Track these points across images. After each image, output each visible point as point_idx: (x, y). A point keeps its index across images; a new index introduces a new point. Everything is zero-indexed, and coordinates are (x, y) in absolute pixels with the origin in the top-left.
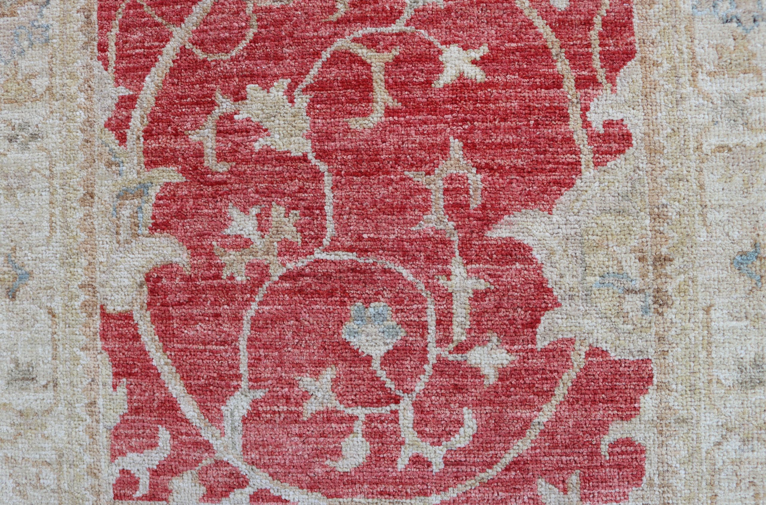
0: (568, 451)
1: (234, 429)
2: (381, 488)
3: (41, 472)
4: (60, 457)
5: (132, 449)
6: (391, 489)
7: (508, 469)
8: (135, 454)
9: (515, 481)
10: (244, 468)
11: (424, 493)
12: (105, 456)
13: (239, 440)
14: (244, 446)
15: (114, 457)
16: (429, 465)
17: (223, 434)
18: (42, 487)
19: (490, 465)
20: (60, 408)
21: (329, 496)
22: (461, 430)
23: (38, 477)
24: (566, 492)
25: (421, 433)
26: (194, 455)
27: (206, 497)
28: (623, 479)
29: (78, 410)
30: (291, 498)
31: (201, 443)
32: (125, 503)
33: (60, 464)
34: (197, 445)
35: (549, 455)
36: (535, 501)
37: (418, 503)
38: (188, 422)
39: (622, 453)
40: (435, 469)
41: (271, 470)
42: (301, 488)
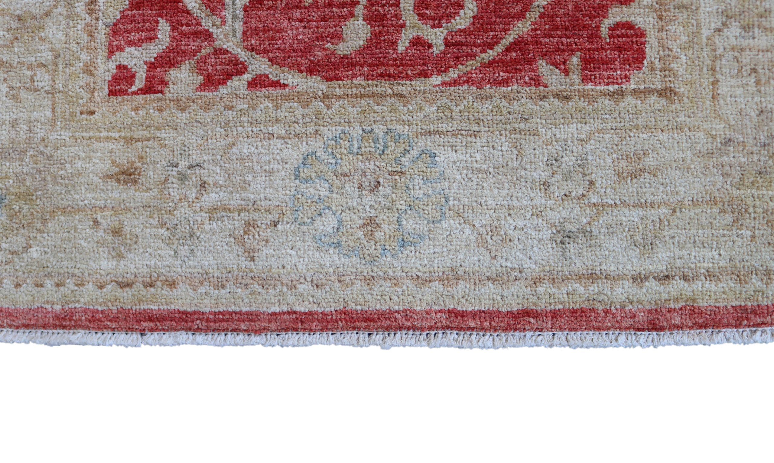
0: (568, 33)
1: (234, 17)
2: (381, 70)
3: (35, 75)
4: (56, 57)
5: (131, 43)
6: (391, 71)
7: (508, 50)
8: (132, 49)
9: (515, 62)
10: (243, 55)
11: (425, 75)
12: (102, 53)
13: (239, 26)
14: (244, 33)
15: (111, 53)
16: (430, 46)
17: (224, 22)
18: (36, 90)
19: (491, 46)
20: (59, 9)
21: (328, 79)
22: (462, 12)
23: (32, 80)
24: (566, 72)
25: (421, 16)
26: (193, 45)
27: (203, 86)
28: (626, 61)
29: (78, 10)
30: (290, 82)
31: (200, 32)
32: (120, 98)
33: (56, 65)
34: (197, 34)
35: (550, 36)
36: (537, 82)
37: (418, 84)
38: (188, 12)
39: (622, 36)
40: (436, 50)
41: (271, 55)
42: (301, 71)
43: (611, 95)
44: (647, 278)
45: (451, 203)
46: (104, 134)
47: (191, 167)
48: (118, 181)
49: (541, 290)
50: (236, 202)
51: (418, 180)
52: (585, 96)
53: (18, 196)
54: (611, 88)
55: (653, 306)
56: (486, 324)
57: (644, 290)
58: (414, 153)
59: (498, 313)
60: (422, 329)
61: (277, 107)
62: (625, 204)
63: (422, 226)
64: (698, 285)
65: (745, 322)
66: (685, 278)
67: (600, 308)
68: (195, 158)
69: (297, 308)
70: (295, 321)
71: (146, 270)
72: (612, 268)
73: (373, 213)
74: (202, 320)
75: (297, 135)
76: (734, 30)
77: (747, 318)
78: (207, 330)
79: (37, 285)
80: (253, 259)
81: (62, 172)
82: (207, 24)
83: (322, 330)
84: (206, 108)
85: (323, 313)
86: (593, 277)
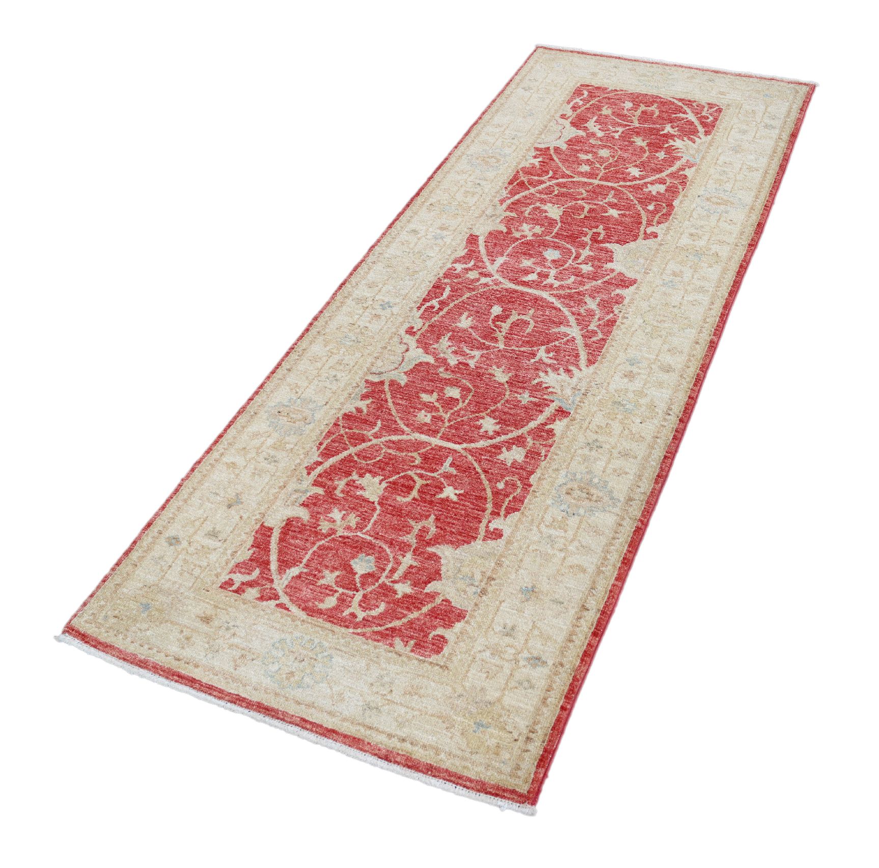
0: (415, 631)
1: (287, 579)
2: (332, 619)
3: (195, 569)
4: (208, 566)
5: (240, 572)
6: (335, 621)
7: (387, 629)
8: (240, 575)
9: (387, 635)
10: (281, 593)
11: (347, 627)
12: (227, 571)
13: (286, 583)
14: (287, 586)
16: (356, 617)
17: (281, 579)
18: (192, 574)
19: (381, 626)
20: (220, 550)
21: (308, 615)
22: (377, 609)
23: (192, 570)
24: (406, 646)
25: (360, 605)
26: (264, 582)
27: (258, 599)
28: (432, 650)
29: (228, 552)
30: (293, 610)
31: (270, 579)
32: (222, 590)
33: (206, 568)
34: (268, 579)
35: (407, 630)
36: (391, 645)
37: (343, 630)
38: (270, 570)
39: (438, 640)
40: (358, 620)
41: (292, 598)
42: (299, 608)
43: (420, 661)
44: (394, 737)
45: (328, 678)
46: (207, 601)
47: (234, 626)
48: (201, 620)
49: (345, 724)
50: (244, 645)
51: (320, 665)
52: (408, 657)
53: (157, 610)
54: (421, 658)
55: (391, 749)
56: (314, 729)
57: (391, 741)
58: (326, 654)
59: (321, 726)
60: (287, 722)
61: (282, 617)
62: (401, 704)
63: (311, 682)
64: (416, 749)
65: (430, 772)
66: (412, 744)
68: (238, 623)
69: (241, 694)
70: (237, 699)
71: (190, 657)
73: (294, 670)
74: (199, 684)
75: (283, 631)
76: (488, 653)
77: (432, 771)
78: (199, 689)
79: (141, 645)
80: (236, 669)
81: (181, 608)
82: (275, 576)
83: (246, 707)
84: (254, 607)
85: (250, 700)
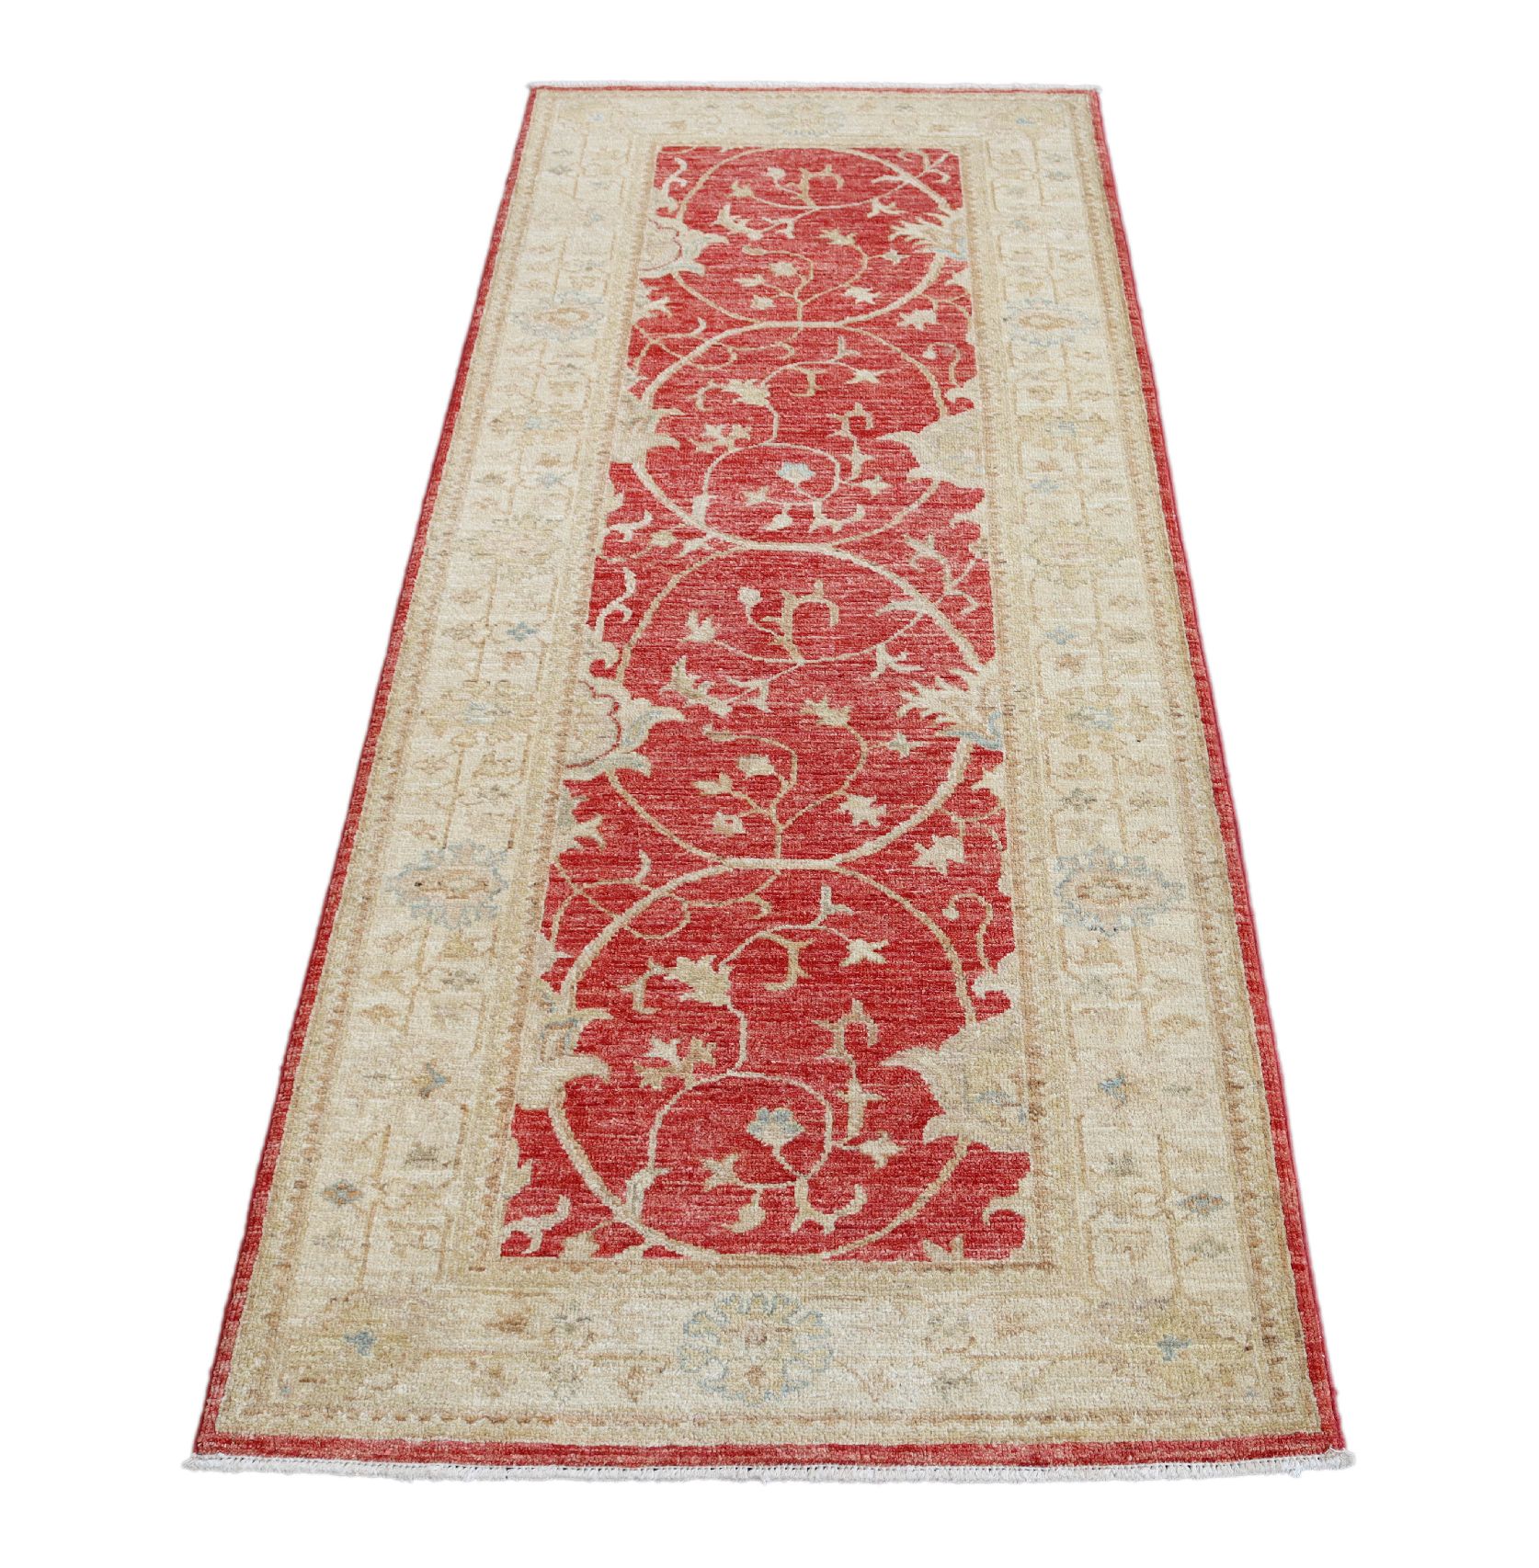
0: (952, 1219)
1: (635, 1198)
2: (774, 1246)
3: (425, 1235)
4: (449, 1221)
5: (528, 1214)
6: (783, 1247)
7: (894, 1231)
8: (531, 1219)
9: (903, 1241)
10: (640, 1229)
11: (815, 1251)
12: (498, 1221)
13: (639, 1206)
14: (644, 1211)
15: (508, 1220)
16: (821, 1228)
17: (624, 1201)
18: (423, 1248)
19: (878, 1229)
20: (458, 1182)
21: (721, 1252)
22: (852, 1202)
23: (421, 1239)
24: (949, 1250)
25: (814, 1204)
26: (592, 1219)
27: (599, 1253)
28: (1005, 1241)
29: (477, 1183)
30: (685, 1253)
31: (600, 1209)
32: (512, 1259)
33: (449, 1227)
34: (596, 1210)
35: (934, 1221)
36: (921, 1257)
37: (809, 1258)
38: (589, 1192)
39: (1003, 1221)
40: (826, 1232)
41: (668, 1231)
42: (697, 1245)
43: (992, 1268)
44: (1028, 1419)
45: (835, 1355)
46: (492, 1288)
47: (580, 1320)
48: (502, 1329)
49: (921, 1428)
50: (623, 1349)
51: (804, 1336)
52: (967, 1268)
53: (390, 1339)
54: (992, 1262)
55: (1035, 1442)
56: (867, 1457)
57: (1026, 1428)
58: (802, 1313)
59: (878, 1448)
60: (802, 1462)
61: (671, 1273)
62: (1005, 1356)
63: (807, 1375)
64: (1080, 1425)
65: (1130, 1458)
66: (1068, 1419)
67: (981, 1443)
68: (585, 1312)
69: (678, 1443)
70: (673, 1455)
71: (522, 1408)
72: (993, 1410)
73: (758, 1363)
74: (576, 1453)
75: (688, 1297)
76: (1108, 1216)
77: (1133, 1454)
78: (579, 1464)
79: (398, 1419)
80: (635, 1400)
81: (443, 1319)
82: (607, 1200)
83: (701, 1464)
84: (600, 1271)
85: (703, 1448)
86: (974, 1418)
